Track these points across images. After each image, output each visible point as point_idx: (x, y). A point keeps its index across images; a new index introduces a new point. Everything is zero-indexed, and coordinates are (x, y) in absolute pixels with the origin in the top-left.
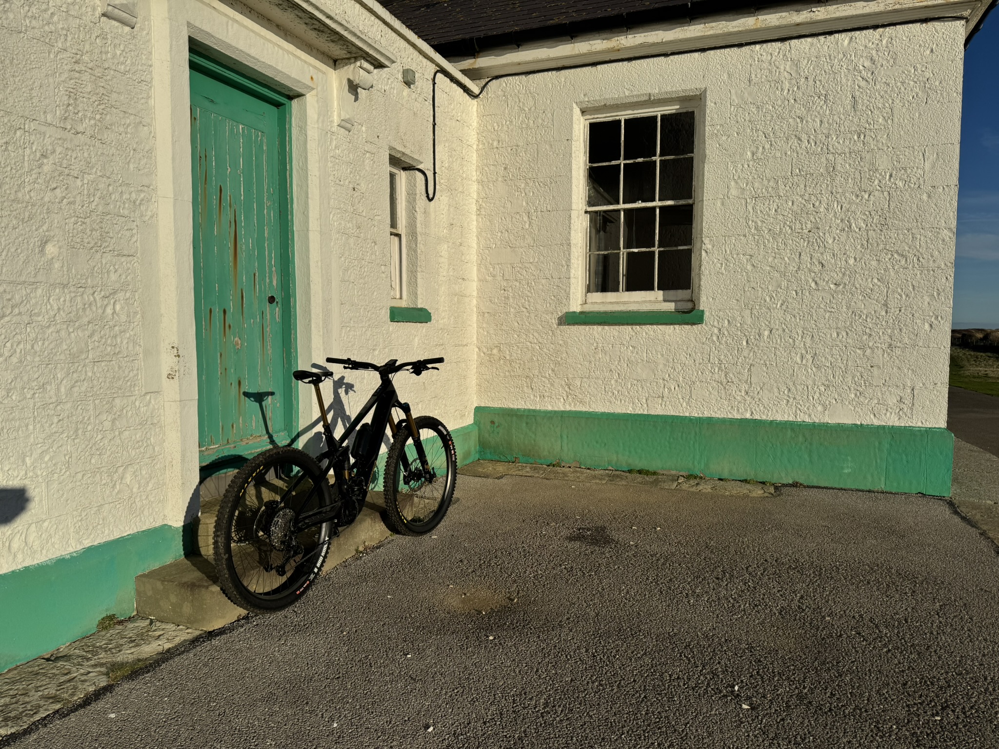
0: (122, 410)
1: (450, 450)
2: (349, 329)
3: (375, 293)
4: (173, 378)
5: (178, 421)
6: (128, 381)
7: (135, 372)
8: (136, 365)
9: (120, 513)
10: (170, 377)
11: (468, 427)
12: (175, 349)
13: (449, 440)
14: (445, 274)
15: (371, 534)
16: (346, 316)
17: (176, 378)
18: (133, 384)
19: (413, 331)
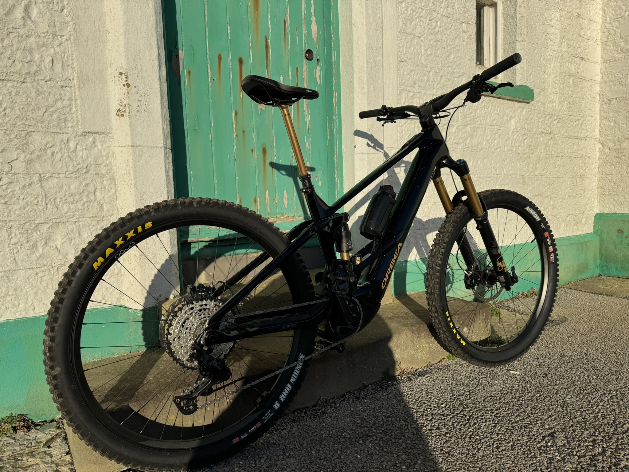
0: (45, 149)
1: (547, 246)
2: (411, 94)
3: (452, 56)
4: (122, 115)
5: (131, 172)
6: (53, 112)
7: (66, 102)
8: (68, 94)
9: (44, 284)
10: (120, 114)
11: (585, 236)
12: (124, 76)
13: (545, 231)
14: (555, 48)
15: (413, 353)
16: (407, 77)
17: (126, 114)
18: (62, 117)
19: (508, 111)
